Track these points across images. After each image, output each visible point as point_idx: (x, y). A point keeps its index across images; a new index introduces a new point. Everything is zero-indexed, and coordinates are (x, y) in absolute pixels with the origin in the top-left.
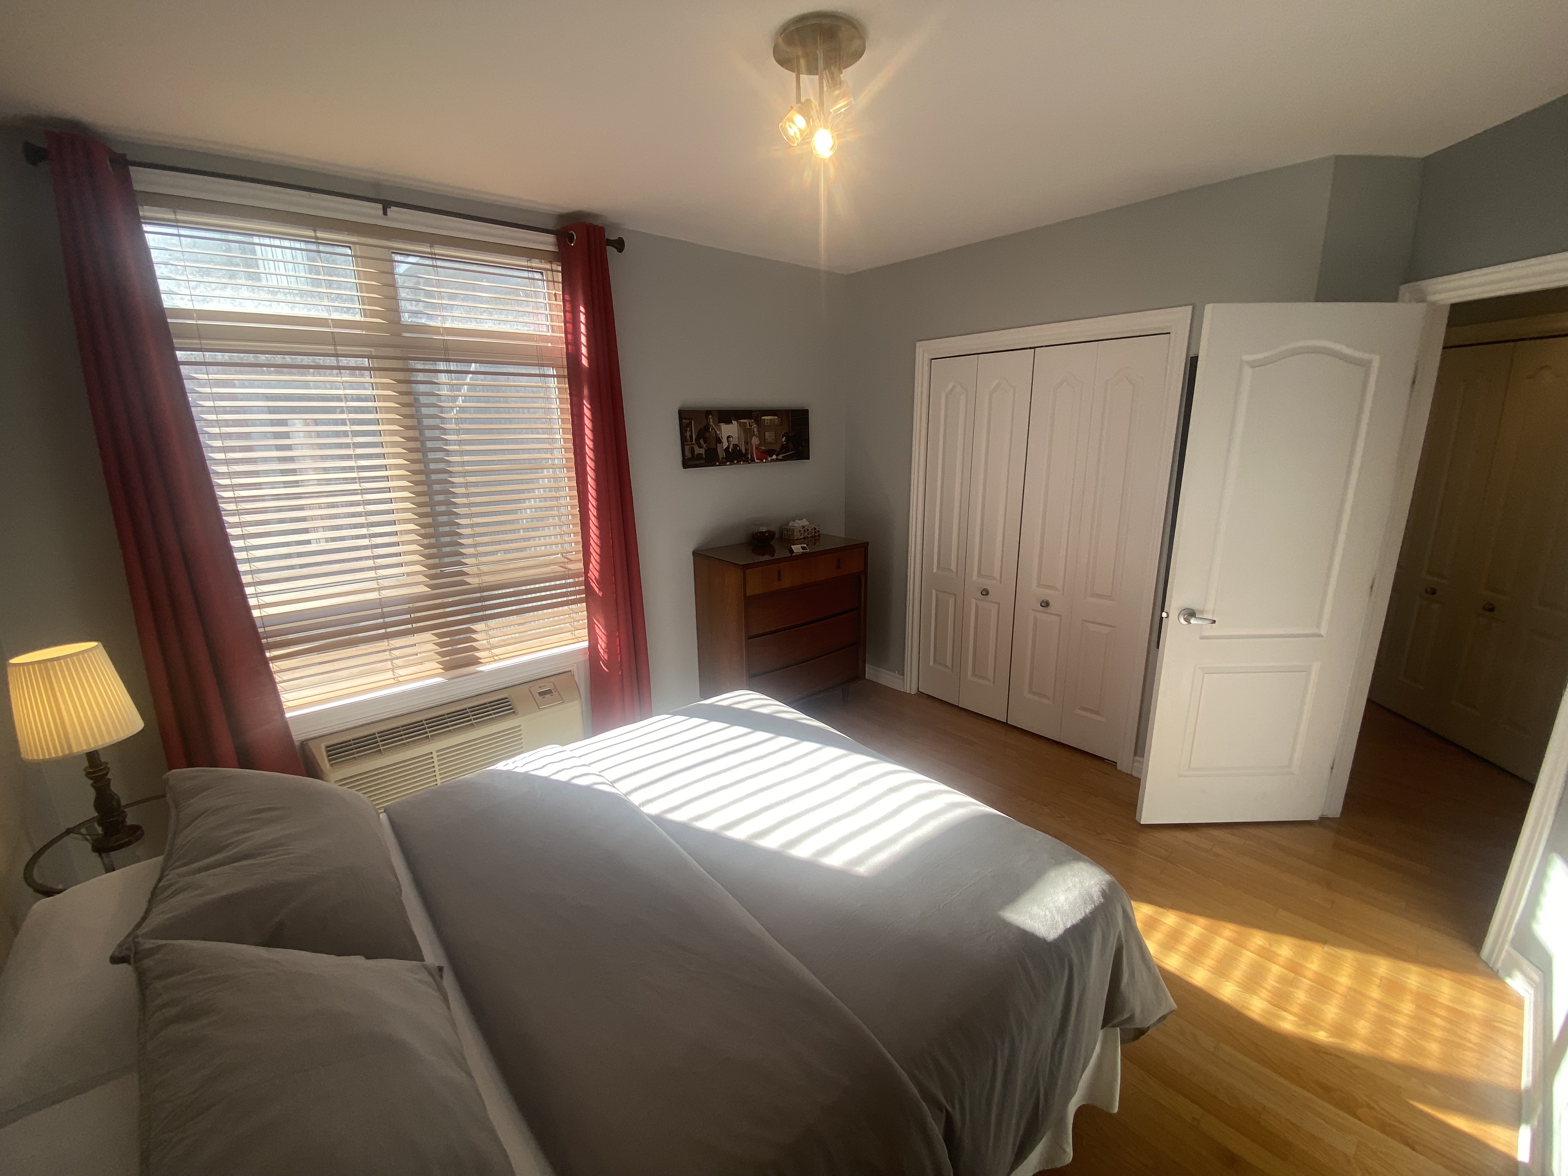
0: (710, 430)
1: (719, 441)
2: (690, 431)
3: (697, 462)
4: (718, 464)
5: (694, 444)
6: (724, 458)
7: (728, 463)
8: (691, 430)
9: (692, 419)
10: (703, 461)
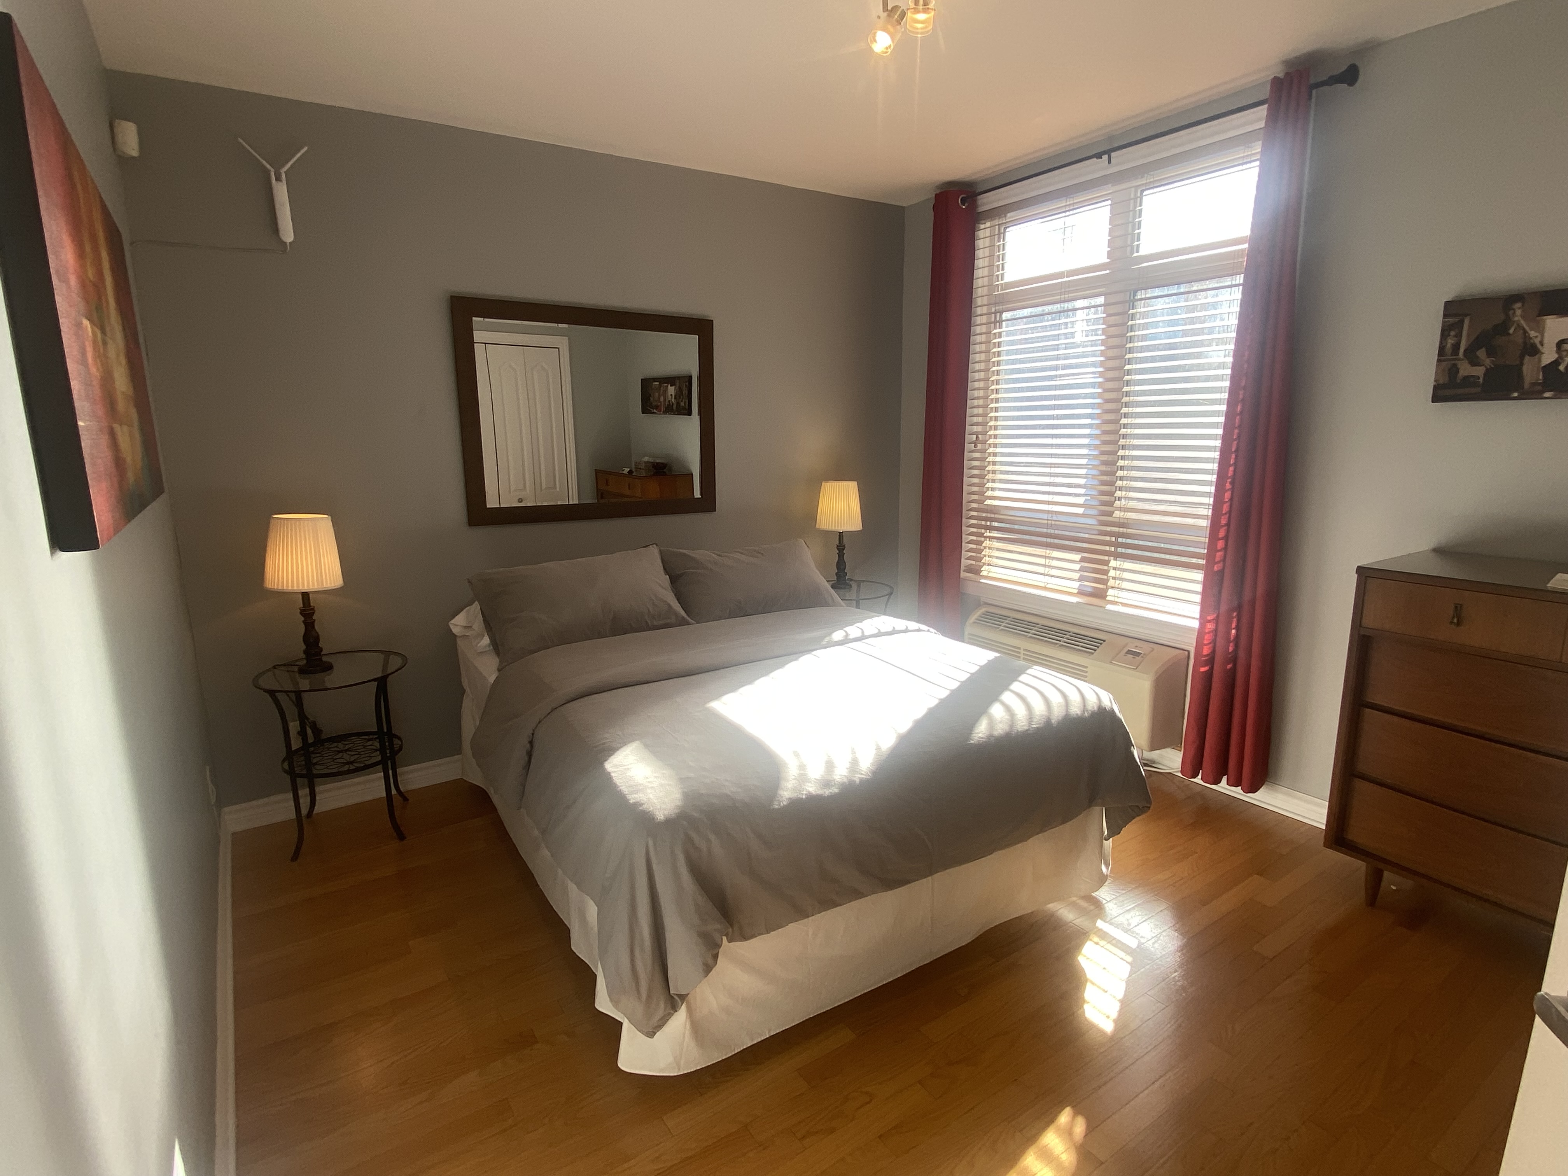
0: (1511, 331)
1: (1533, 350)
2: (1456, 336)
3: (1460, 391)
4: (1516, 395)
5: (1459, 360)
6: (1539, 384)
7: (1547, 395)
8: (1459, 336)
9: (1467, 315)
10: (1478, 390)
